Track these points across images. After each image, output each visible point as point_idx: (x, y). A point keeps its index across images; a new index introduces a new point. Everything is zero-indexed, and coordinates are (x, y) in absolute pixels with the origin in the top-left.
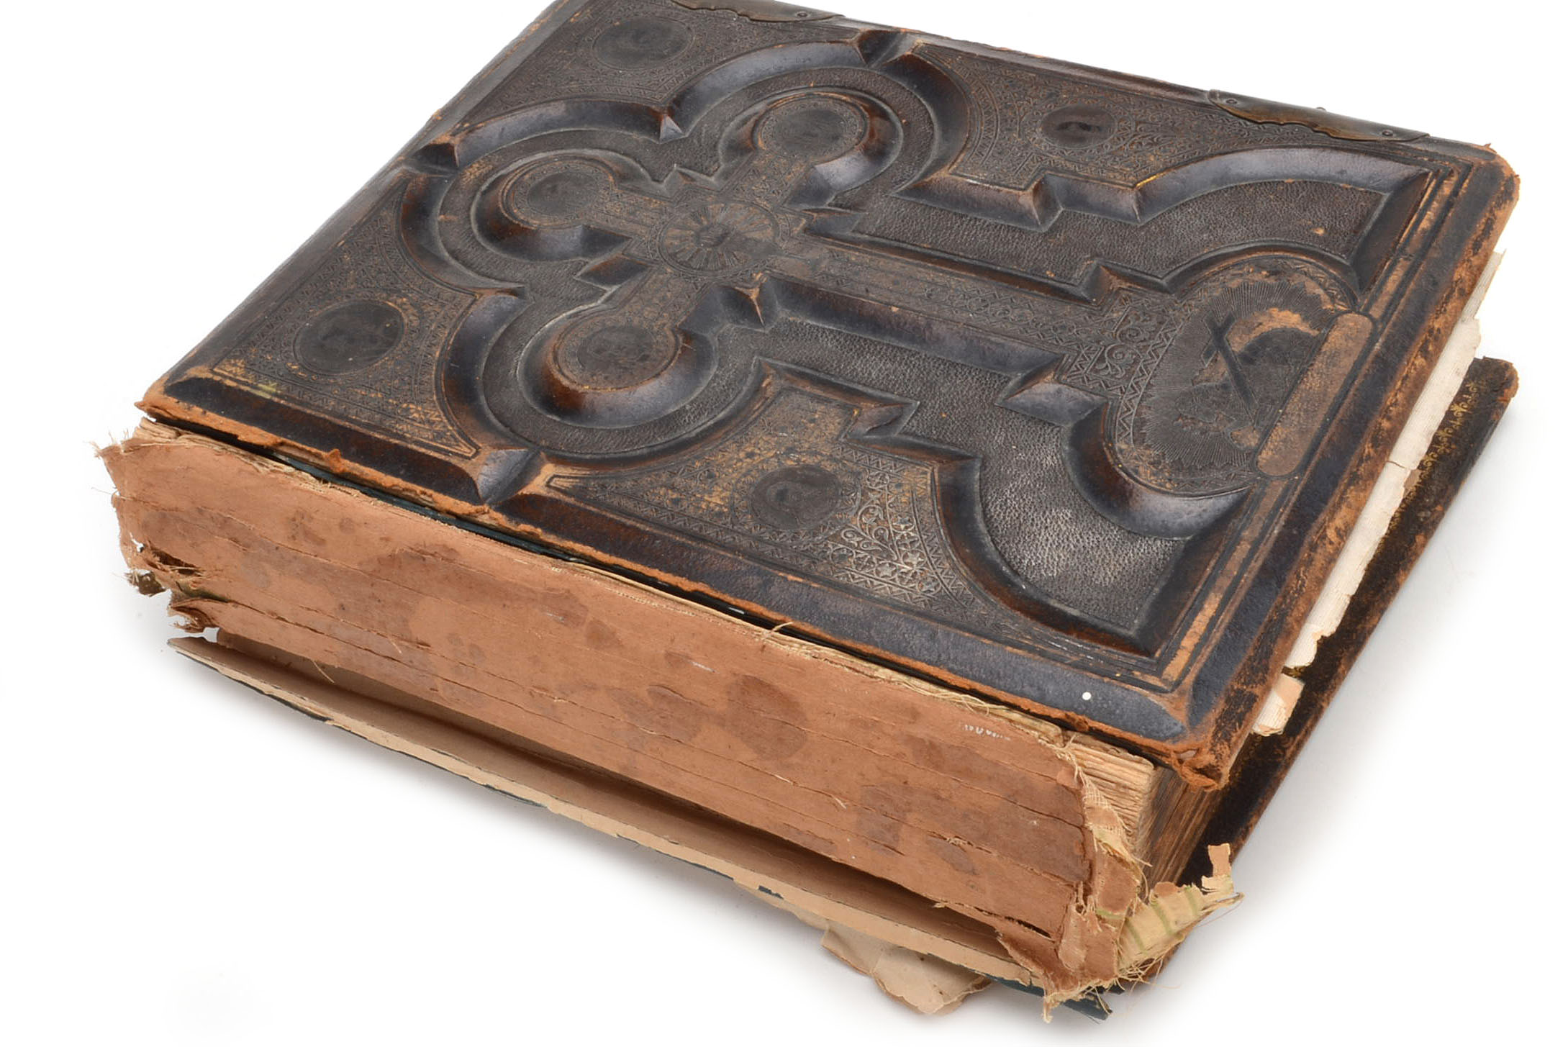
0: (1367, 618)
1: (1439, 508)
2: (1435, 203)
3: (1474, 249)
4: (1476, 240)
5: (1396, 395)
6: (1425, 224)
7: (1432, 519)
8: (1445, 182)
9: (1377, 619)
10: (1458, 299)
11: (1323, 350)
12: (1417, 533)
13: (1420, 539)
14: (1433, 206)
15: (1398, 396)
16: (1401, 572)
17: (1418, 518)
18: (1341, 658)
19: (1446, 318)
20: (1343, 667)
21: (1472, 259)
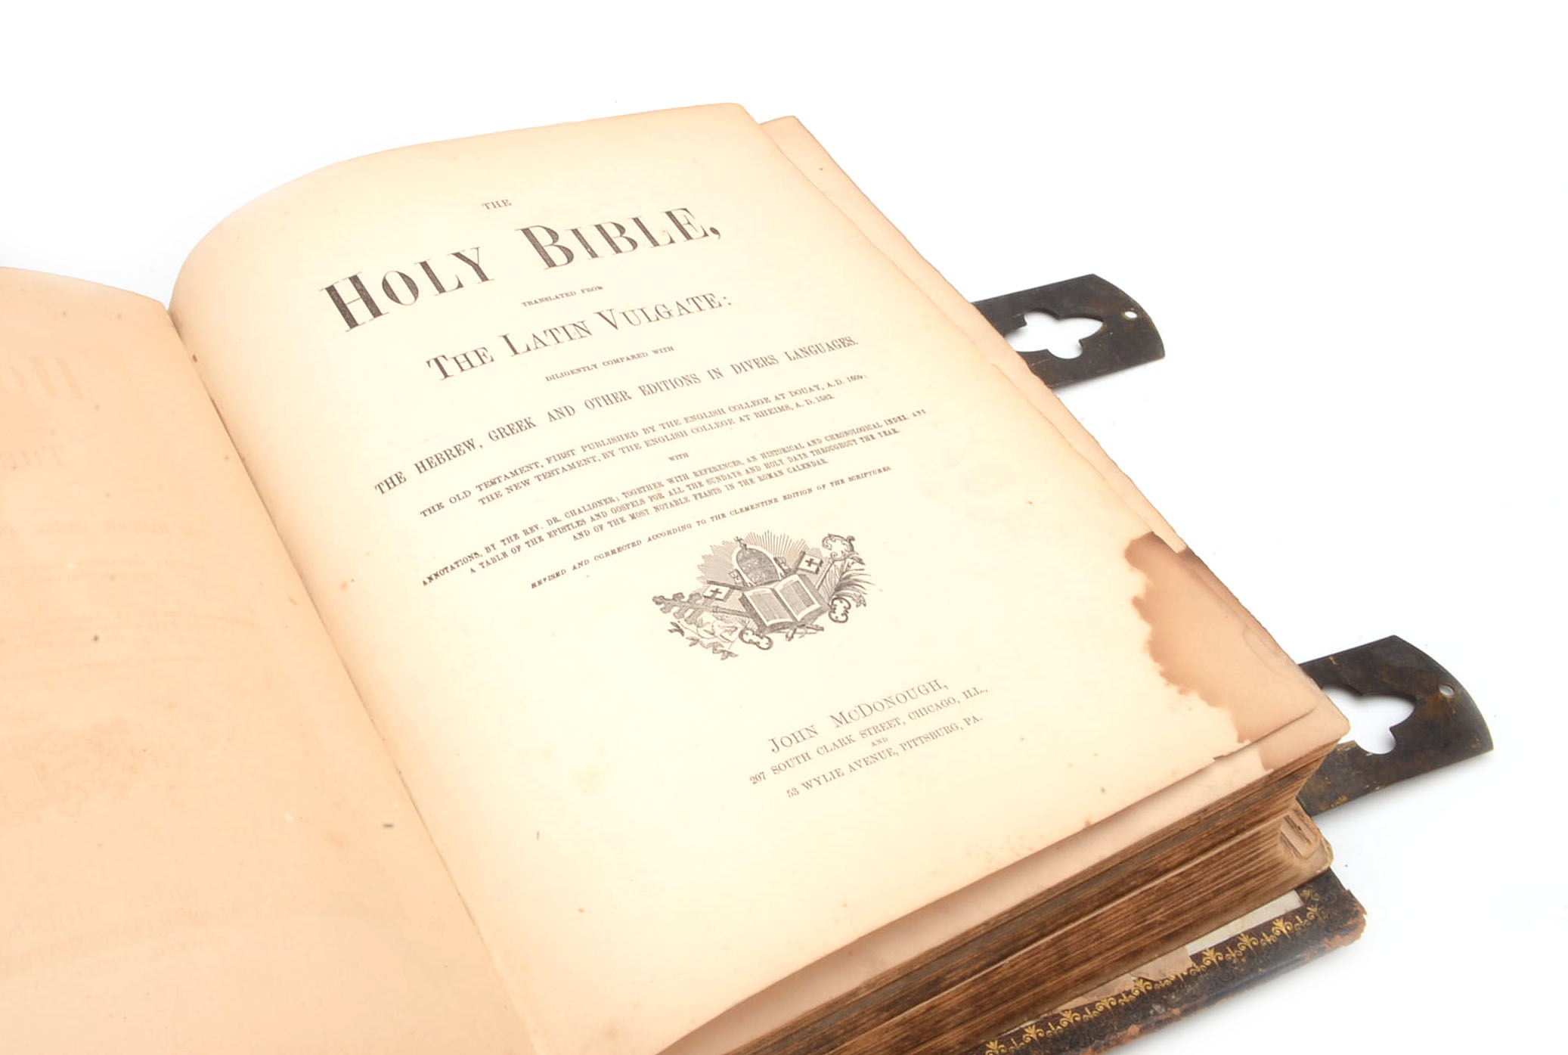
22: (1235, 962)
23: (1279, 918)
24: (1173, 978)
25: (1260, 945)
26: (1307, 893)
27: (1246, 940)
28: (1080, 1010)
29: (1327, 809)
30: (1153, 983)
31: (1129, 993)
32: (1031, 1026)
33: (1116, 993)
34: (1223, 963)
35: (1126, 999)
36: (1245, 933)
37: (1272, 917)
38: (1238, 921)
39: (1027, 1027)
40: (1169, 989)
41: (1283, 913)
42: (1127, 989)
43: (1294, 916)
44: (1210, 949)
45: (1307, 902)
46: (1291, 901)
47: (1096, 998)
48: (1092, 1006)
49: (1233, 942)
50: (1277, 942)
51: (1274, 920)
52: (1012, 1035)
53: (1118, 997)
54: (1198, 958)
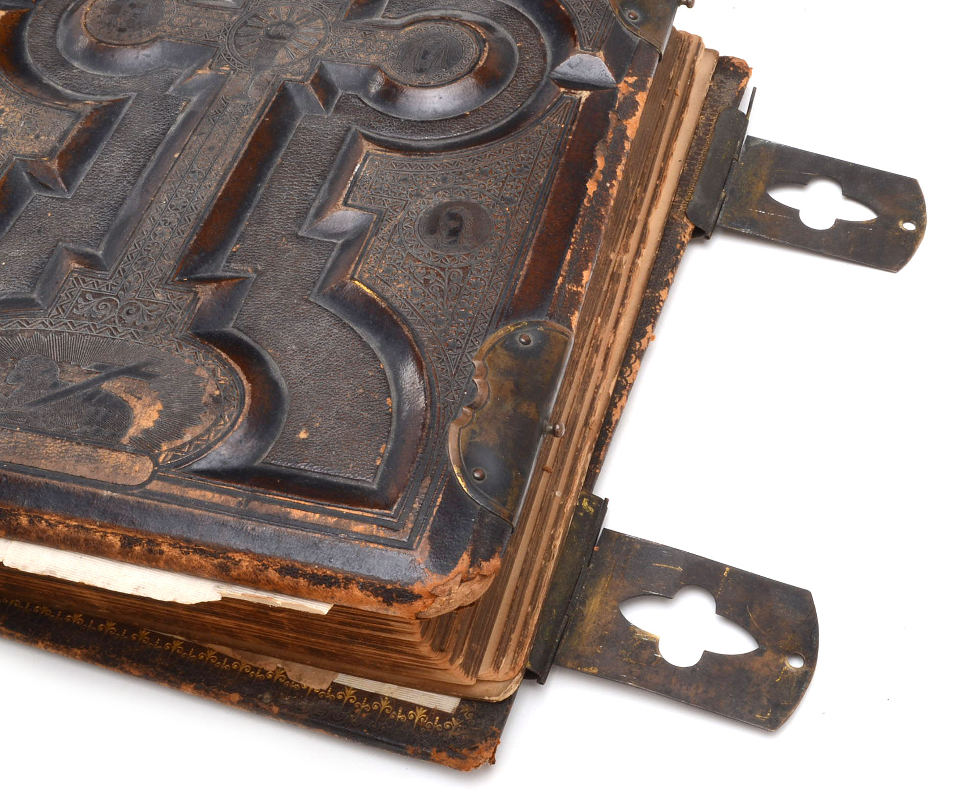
0: (135, 664)
1: (276, 709)
2: (335, 519)
3: (282, 567)
4: (298, 570)
5: (60, 523)
6: (297, 514)
7: (260, 704)
8: (375, 526)
9: (137, 673)
10: (214, 565)
11: (99, 450)
12: (241, 693)
13: (236, 697)
14: (329, 518)
15: (61, 526)
16: (192, 686)
17: (264, 693)
18: (87, 649)
19: (181, 558)
20: (79, 652)
21: (270, 569)
22: (357, 711)
23: (425, 708)
24: (305, 687)
25: (389, 715)
26: (466, 708)
27: (384, 704)
28: (220, 656)
29: (572, 668)
30: (288, 679)
31: (264, 672)
32: (181, 641)
33: (257, 665)
34: (349, 705)
35: (258, 675)
36: (390, 698)
37: (420, 703)
38: (396, 687)
39: (177, 639)
40: (291, 692)
41: (432, 706)
42: (267, 668)
43: (437, 715)
44: (354, 689)
45: (458, 713)
46: (448, 704)
47: (238, 657)
48: (231, 660)
49: (373, 697)
50: (402, 723)
51: (420, 706)
52: (160, 636)
53: (255, 669)
54: (337, 687)
